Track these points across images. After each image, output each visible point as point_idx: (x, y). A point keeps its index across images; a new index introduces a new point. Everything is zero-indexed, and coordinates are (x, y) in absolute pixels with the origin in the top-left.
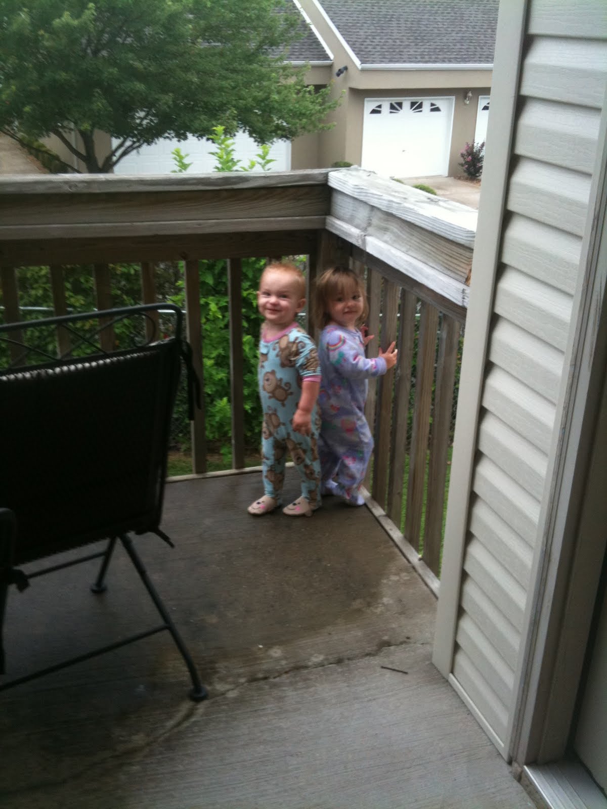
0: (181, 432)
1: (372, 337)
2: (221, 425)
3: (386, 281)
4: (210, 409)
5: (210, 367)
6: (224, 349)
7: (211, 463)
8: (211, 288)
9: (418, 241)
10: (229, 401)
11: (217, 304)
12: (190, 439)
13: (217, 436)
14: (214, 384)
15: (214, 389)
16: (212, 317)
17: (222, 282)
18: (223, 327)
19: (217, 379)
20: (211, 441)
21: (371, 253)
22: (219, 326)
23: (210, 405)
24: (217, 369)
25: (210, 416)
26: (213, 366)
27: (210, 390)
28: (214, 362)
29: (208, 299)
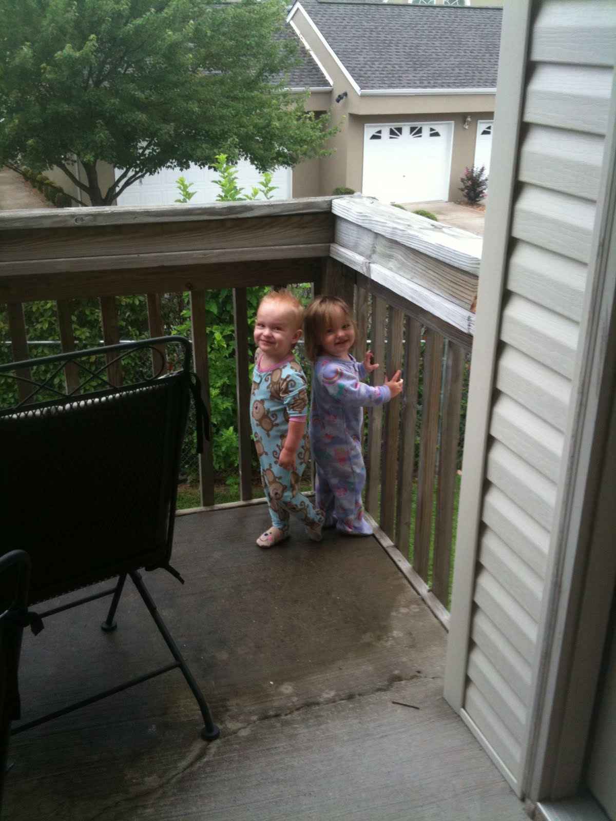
0: (187, 463)
2: (227, 455)
3: (390, 308)
4: (215, 438)
5: (215, 397)
6: (229, 378)
7: (218, 494)
8: (215, 317)
9: (423, 268)
10: (235, 430)
11: (221, 333)
12: (197, 470)
13: (223, 467)
14: (219, 413)
15: (219, 419)
16: (217, 346)
17: (226, 311)
18: (227, 356)
19: (222, 409)
20: (217, 472)
21: (375, 280)
22: (224, 355)
23: (215, 434)
24: (223, 398)
25: (216, 446)
26: (218, 395)
27: (215, 419)
28: (219, 391)
29: (212, 328)
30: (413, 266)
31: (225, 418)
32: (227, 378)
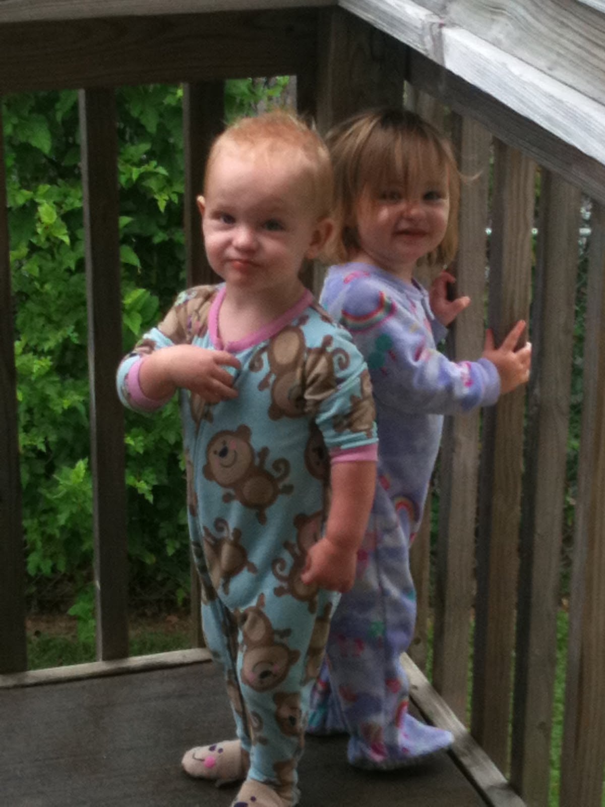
1: (465, 301)
2: (74, 536)
3: (500, 147)
4: (44, 492)
5: (41, 377)
7: (50, 641)
8: (44, 160)
11: (58, 205)
13: (62, 567)
14: (54, 422)
15: (53, 438)
16: (43, 239)
19: (59, 411)
20: (49, 580)
21: (456, 71)
22: (64, 267)
23: (43, 480)
24: (62, 381)
25: (45, 512)
26: (48, 374)
27: (41, 439)
28: (50, 363)
29: (35, 192)
30: (554, 36)
31: (69, 435)
32: (72, 327)
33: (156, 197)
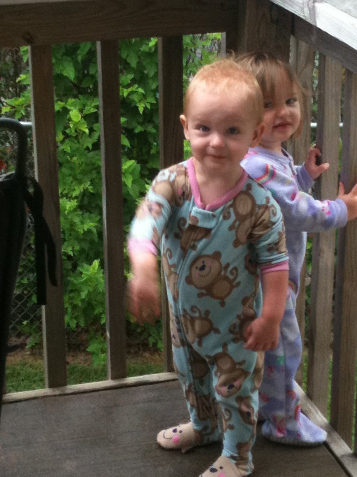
0: (25, 317)
2: (89, 305)
4: (72, 279)
5: (70, 212)
6: (92, 182)
7: (74, 368)
8: (70, 84)
10: (102, 265)
11: (81, 111)
12: (40, 329)
13: (82, 324)
14: (79, 239)
15: (77, 248)
16: (73, 131)
17: (88, 74)
18: (90, 147)
19: (82, 232)
20: (74, 332)
21: (323, 29)
22: (85, 146)
23: (71, 273)
24: (82, 214)
25: (72, 291)
26: (75, 210)
27: (71, 248)
28: (76, 204)
29: (66, 103)
31: (86, 246)
32: (89, 183)
33: (138, 105)
